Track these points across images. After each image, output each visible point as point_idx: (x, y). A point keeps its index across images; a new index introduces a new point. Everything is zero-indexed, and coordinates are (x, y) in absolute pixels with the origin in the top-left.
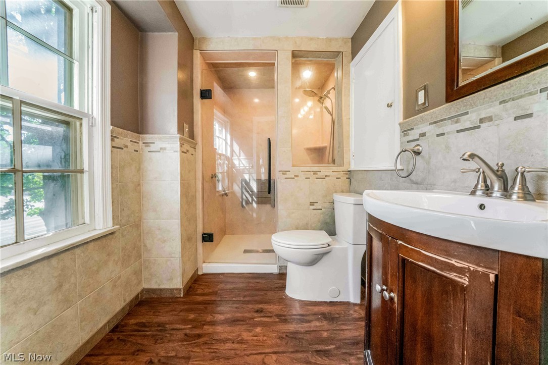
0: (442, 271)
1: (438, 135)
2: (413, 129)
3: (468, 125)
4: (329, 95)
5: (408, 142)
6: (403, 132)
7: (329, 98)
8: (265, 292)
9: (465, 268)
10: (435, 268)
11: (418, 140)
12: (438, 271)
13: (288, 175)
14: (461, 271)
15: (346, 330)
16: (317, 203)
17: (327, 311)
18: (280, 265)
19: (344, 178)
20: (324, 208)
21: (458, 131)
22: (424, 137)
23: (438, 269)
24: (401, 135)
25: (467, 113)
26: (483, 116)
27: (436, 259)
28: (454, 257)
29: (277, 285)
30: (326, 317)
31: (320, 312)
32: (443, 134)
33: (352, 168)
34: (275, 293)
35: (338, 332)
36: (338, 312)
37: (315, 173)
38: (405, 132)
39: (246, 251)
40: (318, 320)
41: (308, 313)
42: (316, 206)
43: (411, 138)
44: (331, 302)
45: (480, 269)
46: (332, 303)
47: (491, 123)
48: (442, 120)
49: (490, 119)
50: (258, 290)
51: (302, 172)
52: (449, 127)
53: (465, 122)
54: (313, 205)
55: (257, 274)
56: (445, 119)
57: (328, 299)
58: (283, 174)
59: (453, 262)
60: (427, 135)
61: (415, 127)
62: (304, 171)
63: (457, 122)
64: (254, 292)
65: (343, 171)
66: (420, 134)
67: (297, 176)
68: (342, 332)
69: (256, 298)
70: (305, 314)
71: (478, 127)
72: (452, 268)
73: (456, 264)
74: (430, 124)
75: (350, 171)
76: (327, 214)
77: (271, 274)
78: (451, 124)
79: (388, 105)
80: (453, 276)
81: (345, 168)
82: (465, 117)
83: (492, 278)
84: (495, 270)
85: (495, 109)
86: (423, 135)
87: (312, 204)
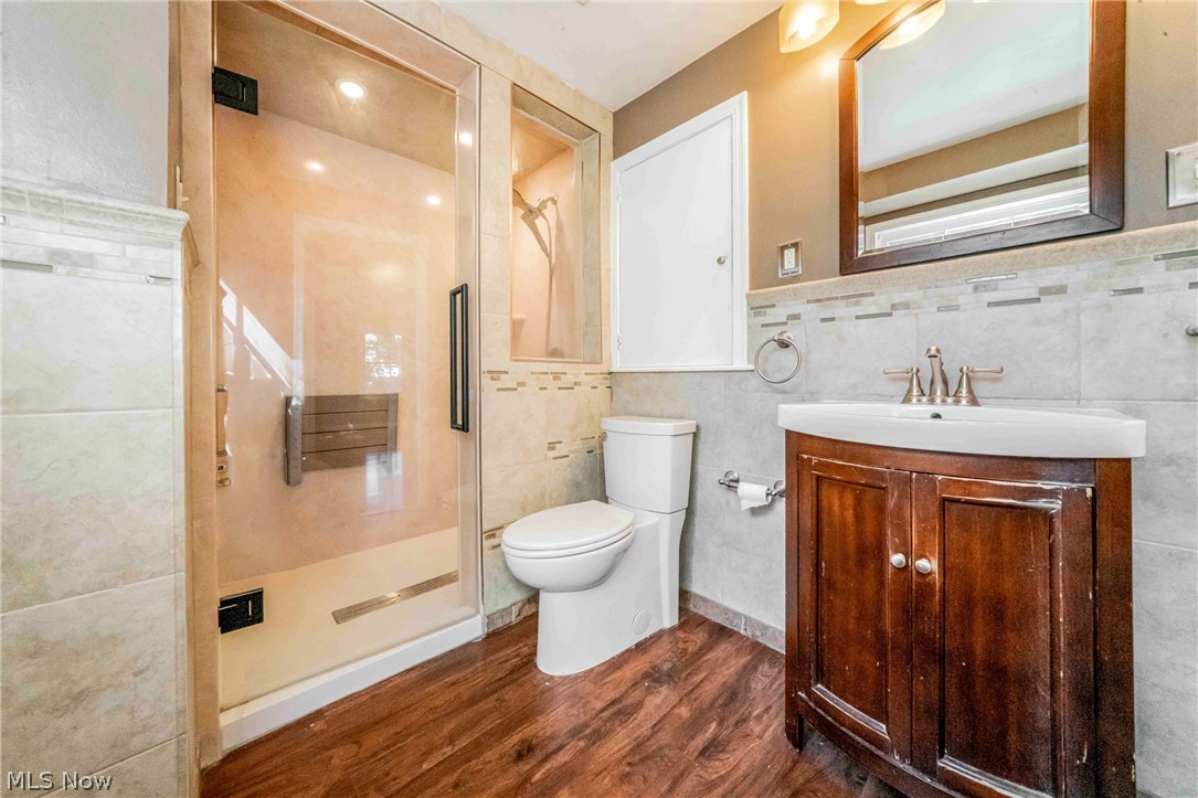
0: (1024, 500)
1: (823, 320)
2: (773, 306)
3: (873, 310)
4: (544, 211)
5: (763, 326)
6: (752, 309)
7: (544, 217)
8: (496, 696)
9: (1057, 489)
10: (1014, 499)
11: (785, 324)
12: (1020, 503)
13: (506, 381)
14: (1052, 494)
15: (702, 681)
16: (560, 442)
17: (647, 665)
18: (488, 612)
19: (602, 385)
20: (573, 452)
21: (858, 317)
22: (796, 321)
23: (1019, 500)
24: (748, 314)
25: (872, 294)
26: (896, 300)
27: (1015, 487)
28: (1041, 478)
29: (508, 666)
30: (654, 677)
31: (640, 674)
32: (832, 319)
33: (617, 366)
34: (521, 685)
35: (696, 693)
36: (664, 658)
37: (557, 376)
38: (756, 309)
39: (341, 616)
40: (649, 691)
41: (623, 689)
42: (560, 450)
43: (769, 320)
44: (638, 645)
45: (1074, 486)
46: (641, 647)
47: (907, 311)
48: (829, 299)
49: (906, 306)
50: (474, 700)
51: (532, 373)
52: (841, 310)
53: (869, 306)
54: (553, 449)
55: (429, 662)
56: (837, 298)
57: (631, 644)
58: (492, 379)
59: (1039, 484)
60: (803, 317)
61: (777, 304)
62: (536, 373)
63: (856, 304)
64: (469, 713)
65: (602, 374)
66: (789, 316)
67: (521, 384)
68: (701, 691)
69: (486, 726)
70: (618, 695)
71: (890, 315)
72: (1041, 493)
73: (1045, 487)
74: (808, 302)
75: (610, 373)
76: (578, 465)
77: (470, 644)
78: (847, 306)
79: (719, 260)
80: (1041, 503)
81: (603, 368)
82: (870, 299)
83: (1089, 493)
84: (1091, 482)
85: (912, 295)
86: (796, 317)
87: (552, 446)
